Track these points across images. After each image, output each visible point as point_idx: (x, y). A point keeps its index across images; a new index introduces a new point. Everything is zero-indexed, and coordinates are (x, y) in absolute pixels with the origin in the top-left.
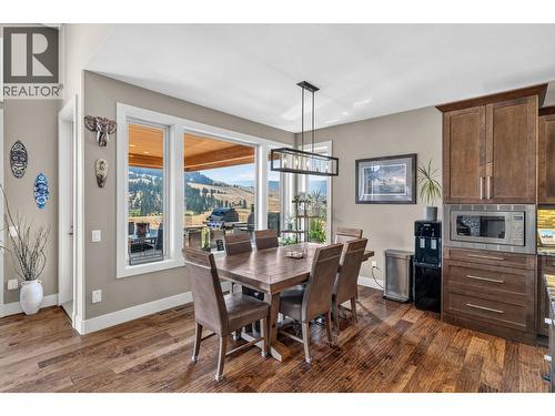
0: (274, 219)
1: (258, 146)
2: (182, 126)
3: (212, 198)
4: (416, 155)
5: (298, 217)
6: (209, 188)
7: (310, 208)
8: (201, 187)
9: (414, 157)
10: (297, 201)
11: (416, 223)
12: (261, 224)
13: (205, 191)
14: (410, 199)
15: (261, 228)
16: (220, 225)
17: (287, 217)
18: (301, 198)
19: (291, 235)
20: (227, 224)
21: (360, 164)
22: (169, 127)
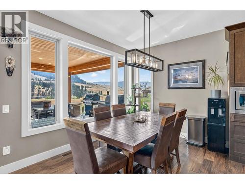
0: (121, 99)
1: (112, 56)
2: (67, 41)
3: (86, 91)
4: (205, 60)
5: (135, 97)
6: (84, 85)
7: (141, 92)
8: (80, 85)
9: (204, 62)
10: (134, 88)
11: (209, 99)
12: (114, 101)
13: (82, 87)
14: (202, 86)
15: (114, 104)
16: (90, 102)
17: (128, 97)
18: (137, 86)
19: (130, 107)
20: (94, 102)
21: (170, 67)
22: (59, 40)
